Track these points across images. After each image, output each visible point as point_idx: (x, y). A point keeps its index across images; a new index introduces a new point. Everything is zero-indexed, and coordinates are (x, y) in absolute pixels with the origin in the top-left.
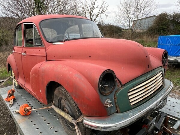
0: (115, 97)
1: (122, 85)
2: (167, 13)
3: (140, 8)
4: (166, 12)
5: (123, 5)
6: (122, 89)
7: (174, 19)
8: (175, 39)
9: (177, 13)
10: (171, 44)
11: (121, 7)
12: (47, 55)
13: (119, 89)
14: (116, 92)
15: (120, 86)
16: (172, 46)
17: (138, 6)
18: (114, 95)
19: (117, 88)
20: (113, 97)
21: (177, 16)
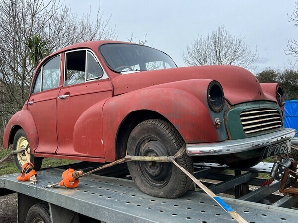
0: (224, 118)
1: (232, 106)
2: (273, 72)
3: (224, 62)
4: (272, 69)
5: (193, 55)
6: (232, 109)
7: (287, 81)
8: (294, 105)
9: (291, 71)
10: (288, 115)
11: (189, 59)
12: (114, 89)
13: (229, 109)
14: (225, 112)
15: (230, 106)
16: (289, 119)
17: (221, 56)
18: (223, 116)
19: (225, 107)
20: (223, 118)
21: (291, 76)
